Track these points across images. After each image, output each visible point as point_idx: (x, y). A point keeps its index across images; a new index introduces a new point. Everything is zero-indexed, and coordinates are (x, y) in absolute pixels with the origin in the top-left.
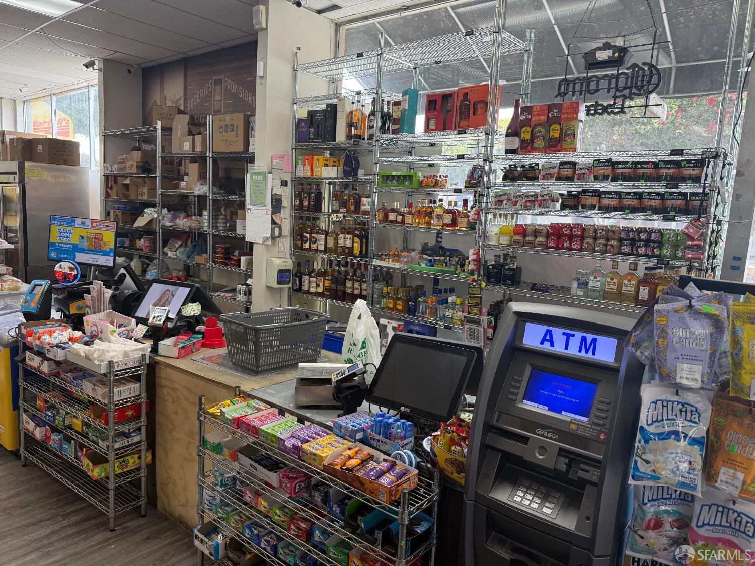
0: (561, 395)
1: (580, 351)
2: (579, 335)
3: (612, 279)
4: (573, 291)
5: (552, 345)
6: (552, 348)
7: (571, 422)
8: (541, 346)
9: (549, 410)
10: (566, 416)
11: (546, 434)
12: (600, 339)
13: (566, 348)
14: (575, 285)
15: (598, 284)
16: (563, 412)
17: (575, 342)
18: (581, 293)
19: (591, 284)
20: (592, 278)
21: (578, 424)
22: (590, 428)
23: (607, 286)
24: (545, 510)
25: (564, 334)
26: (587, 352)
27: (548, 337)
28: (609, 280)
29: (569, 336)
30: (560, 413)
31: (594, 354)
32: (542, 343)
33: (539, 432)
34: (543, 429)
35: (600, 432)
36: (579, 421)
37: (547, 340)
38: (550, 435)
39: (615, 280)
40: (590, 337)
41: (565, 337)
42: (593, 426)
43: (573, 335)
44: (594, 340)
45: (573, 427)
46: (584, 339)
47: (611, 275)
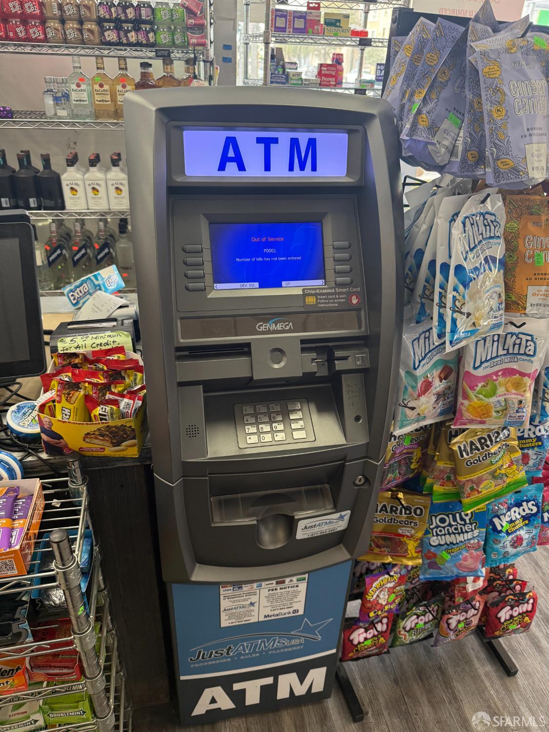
0: (271, 255)
1: (291, 168)
2: (284, 138)
3: (101, 86)
4: (50, 112)
5: (242, 168)
6: (242, 174)
7: (305, 295)
8: (222, 173)
9: (261, 286)
10: (292, 289)
11: (273, 327)
12: (321, 137)
13: (267, 168)
14: (49, 101)
15: (85, 96)
16: (284, 283)
17: (280, 153)
18: (62, 113)
19: (74, 96)
20: (74, 87)
21: (316, 295)
22: (335, 294)
23: (97, 98)
24: (297, 435)
25: (259, 140)
26: (302, 168)
27: (231, 154)
28: (97, 87)
29: (267, 143)
30: (280, 286)
31: (314, 168)
32: (222, 167)
33: (262, 329)
34: (266, 321)
35: (349, 295)
36: (315, 289)
37: (231, 160)
38: (279, 327)
39: (106, 87)
40: (303, 138)
41: (262, 146)
42: (338, 290)
43: (275, 141)
44: (312, 143)
45: (311, 300)
46: (295, 143)
47: (98, 79)
